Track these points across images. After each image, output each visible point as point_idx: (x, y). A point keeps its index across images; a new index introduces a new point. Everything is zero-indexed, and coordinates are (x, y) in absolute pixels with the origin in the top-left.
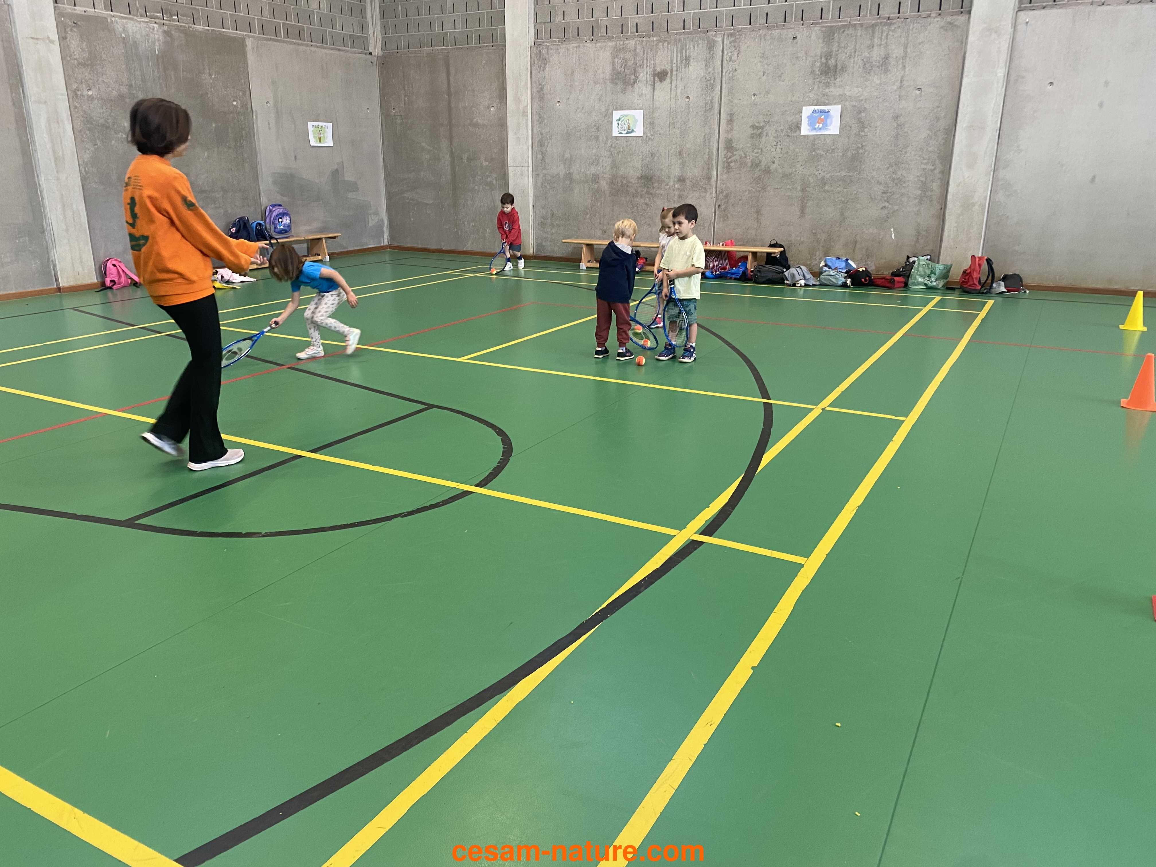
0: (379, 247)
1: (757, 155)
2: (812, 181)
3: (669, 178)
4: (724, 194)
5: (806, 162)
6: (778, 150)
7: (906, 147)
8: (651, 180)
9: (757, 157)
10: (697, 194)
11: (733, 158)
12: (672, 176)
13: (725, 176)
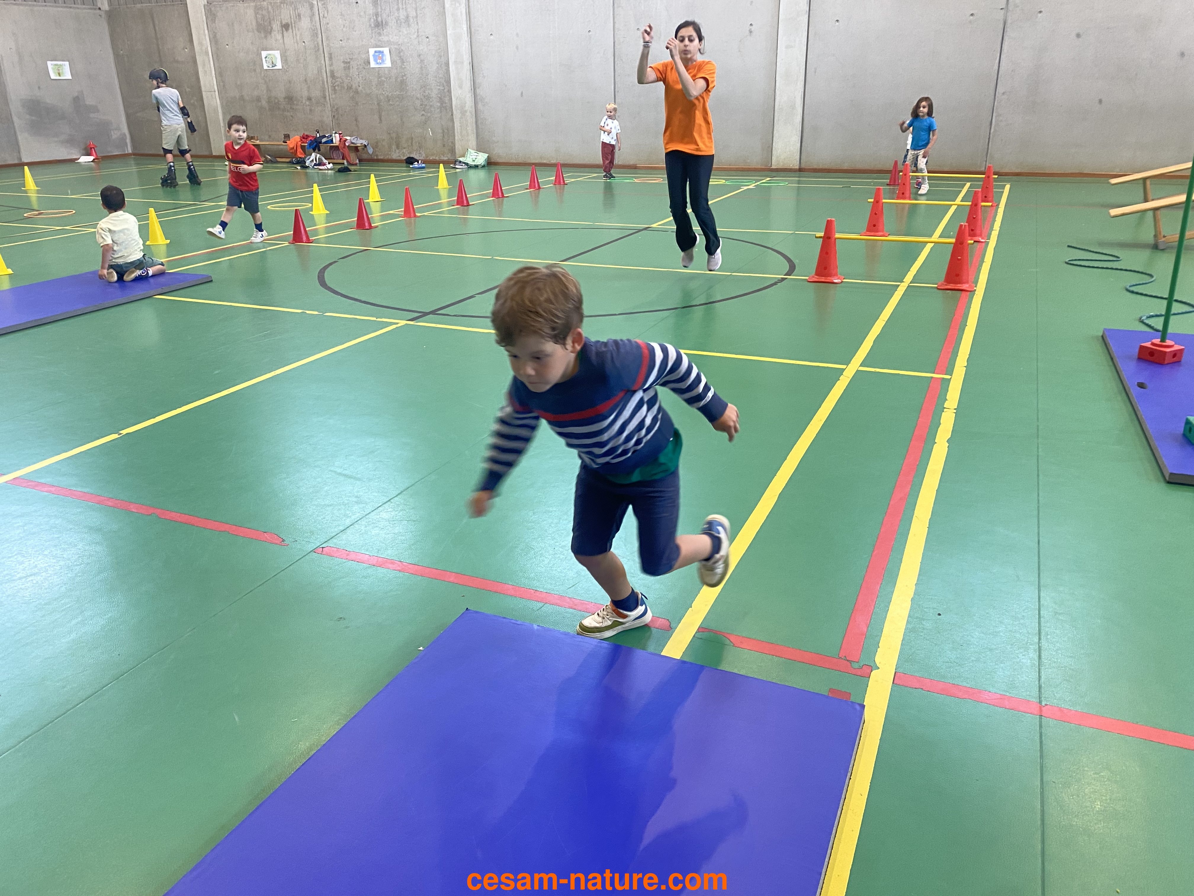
0: (123, 154)
1: (350, 81)
2: (382, 98)
3: (302, 97)
4: (336, 108)
5: (377, 85)
6: (361, 78)
7: (427, 75)
8: (291, 100)
9: (349, 82)
10: (320, 108)
11: (336, 84)
12: (304, 97)
13: (334, 96)
